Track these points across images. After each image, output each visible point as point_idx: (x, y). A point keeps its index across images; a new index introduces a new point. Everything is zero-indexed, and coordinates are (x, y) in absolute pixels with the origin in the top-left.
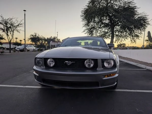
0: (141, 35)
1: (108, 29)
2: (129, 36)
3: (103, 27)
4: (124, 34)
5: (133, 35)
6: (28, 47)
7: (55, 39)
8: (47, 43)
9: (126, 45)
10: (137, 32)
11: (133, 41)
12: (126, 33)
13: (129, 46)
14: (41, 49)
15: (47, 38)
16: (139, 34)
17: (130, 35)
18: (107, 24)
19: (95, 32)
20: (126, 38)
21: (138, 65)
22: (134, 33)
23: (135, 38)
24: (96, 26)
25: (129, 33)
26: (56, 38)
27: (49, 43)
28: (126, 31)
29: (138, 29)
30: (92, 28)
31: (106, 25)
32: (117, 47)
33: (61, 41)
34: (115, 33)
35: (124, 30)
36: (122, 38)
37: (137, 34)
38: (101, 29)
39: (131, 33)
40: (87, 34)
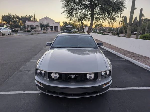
0: (118, 18)
1: (88, 11)
2: (107, 19)
3: (83, 8)
4: (103, 17)
5: (111, 18)
6: (2, 29)
7: (31, 18)
8: (22, 23)
9: (103, 25)
10: (114, 14)
11: (110, 23)
12: (104, 16)
13: (106, 27)
14: (16, 29)
15: (22, 17)
16: (116, 17)
17: (108, 17)
18: (86, 5)
19: (75, 13)
20: (105, 21)
21: (118, 54)
22: (112, 16)
23: (113, 21)
24: (76, 7)
25: (107, 16)
26: (32, 16)
27: (24, 22)
28: (104, 14)
29: (116, 12)
30: (72, 9)
31: (86, 7)
32: (95, 27)
33: (38, 21)
34: (94, 16)
35: (103, 12)
36: (100, 20)
37: (115, 17)
38: (81, 11)
39: (109, 16)
40: (67, 15)
